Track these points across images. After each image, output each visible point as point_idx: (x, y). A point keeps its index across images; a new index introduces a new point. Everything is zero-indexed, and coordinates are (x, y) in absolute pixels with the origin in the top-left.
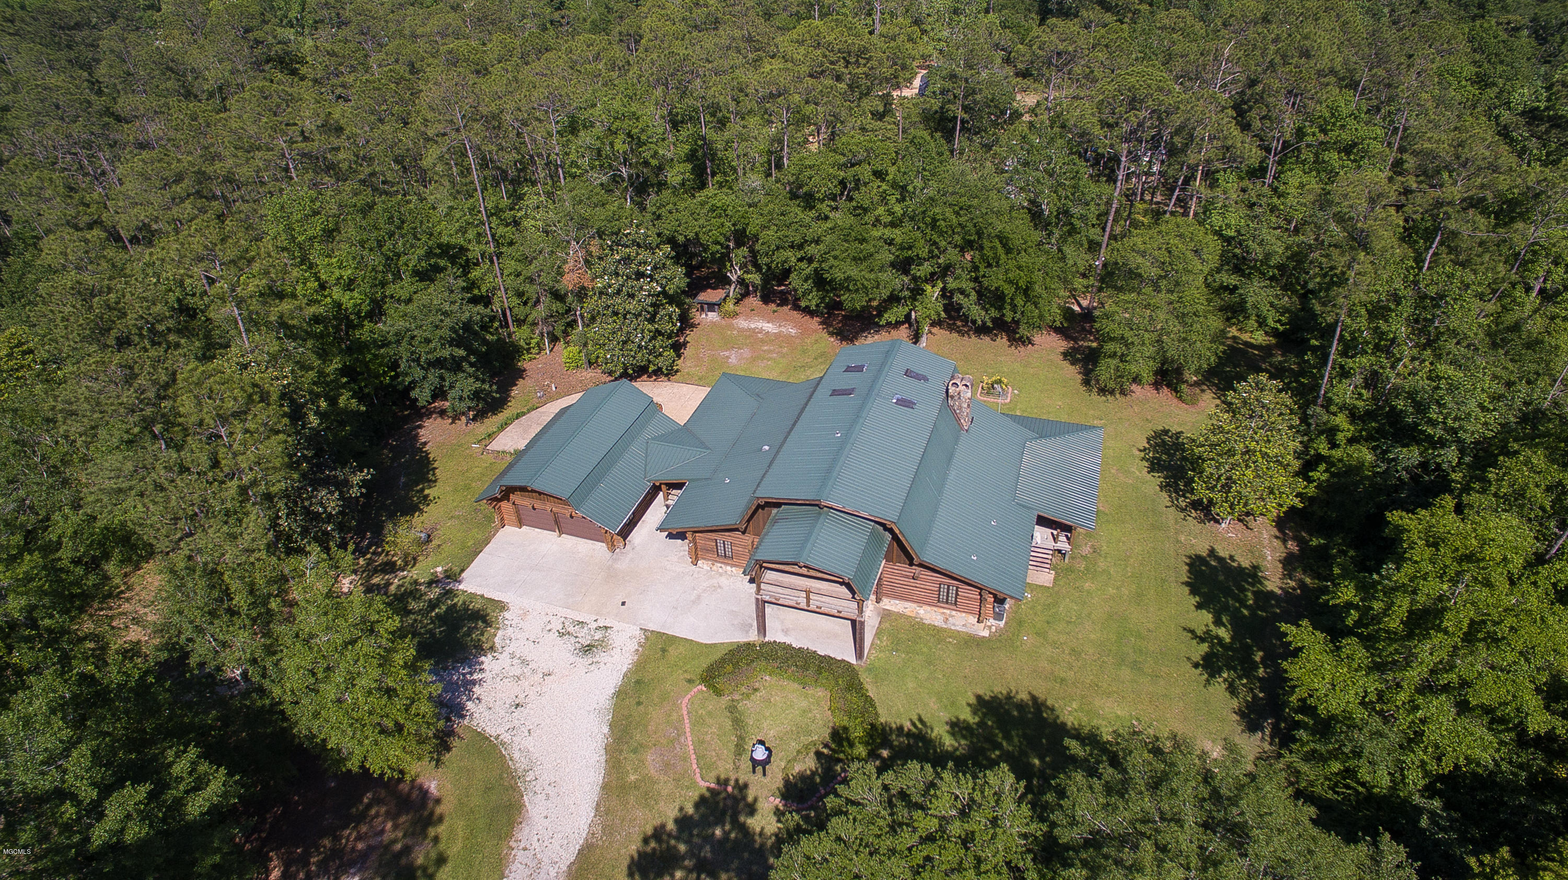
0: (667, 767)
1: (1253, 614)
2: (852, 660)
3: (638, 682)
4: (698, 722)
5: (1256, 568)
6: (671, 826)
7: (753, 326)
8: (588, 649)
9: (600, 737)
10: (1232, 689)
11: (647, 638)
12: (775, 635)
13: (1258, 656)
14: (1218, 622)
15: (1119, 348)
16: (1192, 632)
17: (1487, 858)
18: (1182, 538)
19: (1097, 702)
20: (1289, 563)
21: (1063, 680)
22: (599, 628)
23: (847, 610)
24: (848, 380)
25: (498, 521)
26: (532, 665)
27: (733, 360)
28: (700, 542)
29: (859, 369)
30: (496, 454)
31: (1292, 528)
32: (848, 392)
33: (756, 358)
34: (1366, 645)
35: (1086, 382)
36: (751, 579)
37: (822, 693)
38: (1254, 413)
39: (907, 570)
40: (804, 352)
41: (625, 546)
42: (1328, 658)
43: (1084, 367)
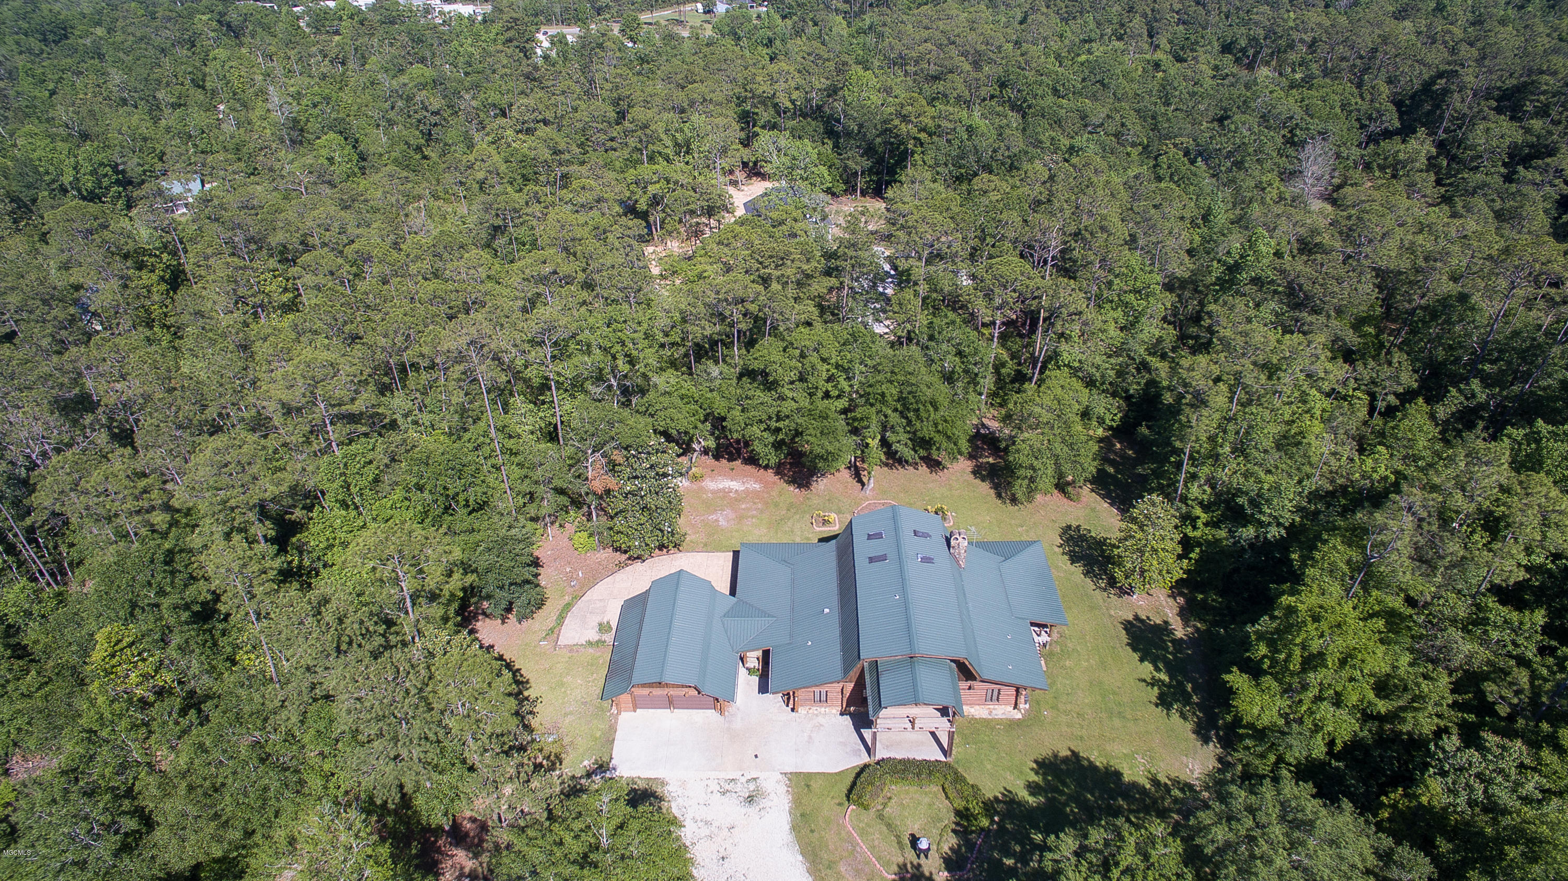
0: (858, 873)
1: (1176, 658)
2: (943, 758)
3: (802, 815)
4: (863, 833)
5: (1166, 623)
7: (721, 486)
8: (750, 799)
9: (799, 865)
10: (1183, 716)
11: (789, 780)
12: (881, 754)
13: (1189, 687)
14: (1157, 669)
15: (1029, 473)
16: (1144, 681)
17: (1392, 796)
18: (1112, 613)
19: (1108, 748)
20: (1185, 614)
21: (1081, 737)
22: (748, 781)
23: (942, 726)
24: (876, 547)
25: (614, 710)
26: (715, 824)
27: (722, 522)
28: (801, 694)
29: (879, 536)
30: (571, 648)
31: (1178, 588)
32: (883, 558)
33: (740, 518)
34: (1276, 679)
35: (999, 496)
36: (842, 714)
37: (936, 789)
38: (1153, 524)
39: (964, 685)
40: (776, 505)
41: (731, 709)
42: (1255, 692)
43: (992, 481)
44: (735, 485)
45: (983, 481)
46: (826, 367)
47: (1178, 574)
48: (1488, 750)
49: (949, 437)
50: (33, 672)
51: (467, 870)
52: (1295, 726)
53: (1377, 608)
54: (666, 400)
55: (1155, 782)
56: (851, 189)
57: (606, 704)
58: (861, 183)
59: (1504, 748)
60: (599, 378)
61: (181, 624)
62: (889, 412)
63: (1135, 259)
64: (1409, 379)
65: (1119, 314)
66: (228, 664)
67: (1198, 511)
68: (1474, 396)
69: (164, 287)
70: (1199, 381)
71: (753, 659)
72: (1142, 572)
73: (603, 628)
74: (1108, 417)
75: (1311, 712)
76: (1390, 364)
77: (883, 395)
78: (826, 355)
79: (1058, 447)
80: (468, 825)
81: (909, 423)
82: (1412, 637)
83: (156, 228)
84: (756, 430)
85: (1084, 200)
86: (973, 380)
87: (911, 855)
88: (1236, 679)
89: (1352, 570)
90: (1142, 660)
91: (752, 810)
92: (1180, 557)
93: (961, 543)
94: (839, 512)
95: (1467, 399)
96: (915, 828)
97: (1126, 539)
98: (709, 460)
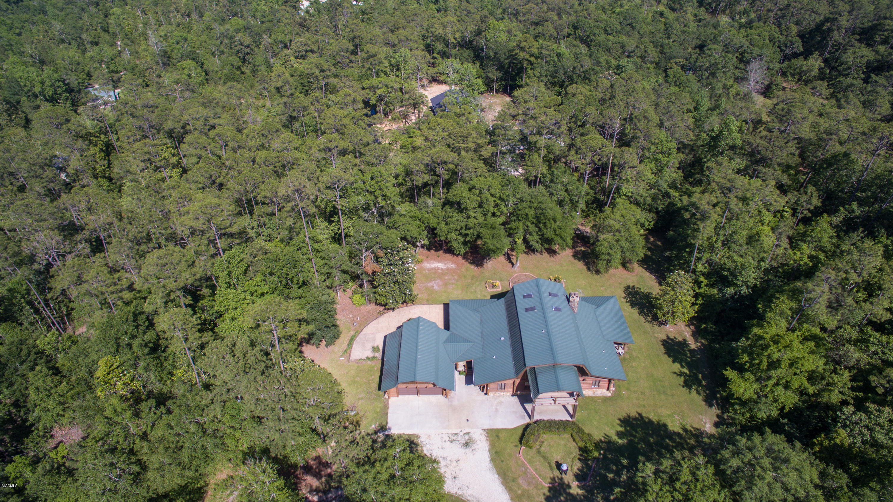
0: (529, 483)
1: (692, 360)
2: (570, 419)
3: (496, 452)
4: (530, 461)
5: (685, 340)
7: (433, 266)
8: (467, 445)
9: (497, 480)
10: (698, 393)
11: (487, 433)
12: (536, 417)
13: (700, 376)
14: (682, 367)
15: (607, 257)
16: (675, 373)
17: (819, 439)
18: (655, 335)
19: (659, 411)
20: (695, 335)
21: (643, 406)
22: (465, 434)
23: (570, 402)
24: (529, 303)
25: (386, 396)
26: (449, 459)
27: (436, 287)
28: (491, 386)
29: (529, 296)
30: (358, 361)
31: (691, 321)
32: (533, 309)
33: (446, 285)
34: (752, 373)
35: (589, 269)
36: (513, 395)
37: (567, 436)
38: (680, 287)
39: (581, 378)
40: (465, 277)
41: (451, 394)
42: (741, 380)
43: (584, 261)
44: (440, 265)
45: (579, 260)
46: (493, 199)
47: (692, 314)
48: (871, 413)
49: (561, 237)
50: (65, 383)
51: (314, 487)
52: (763, 399)
53: (807, 334)
54: (403, 219)
55: (685, 430)
56: (490, 89)
57: (381, 393)
58: (496, 86)
59: (879, 411)
60: (366, 208)
61: (144, 355)
62: (529, 224)
63: (663, 134)
64: (816, 202)
65: (653, 165)
66: (169, 376)
67: (702, 279)
68: (853, 211)
69: (102, 154)
70: (704, 206)
71: (461, 366)
72: (673, 313)
73: (375, 349)
74: (647, 223)
75: (772, 391)
76: (806, 193)
77: (527, 215)
78: (493, 192)
79: (623, 243)
80: (312, 462)
81: (540, 229)
82: (826, 349)
83: (93, 120)
84: (453, 235)
85: (631, 100)
86: (574, 205)
87: (557, 473)
88: (730, 373)
89: (793, 313)
90: (674, 362)
91: (468, 451)
92: (693, 304)
93: (576, 300)
94: (501, 280)
95: (849, 213)
96: (559, 459)
97: (664, 295)
98: (425, 251)
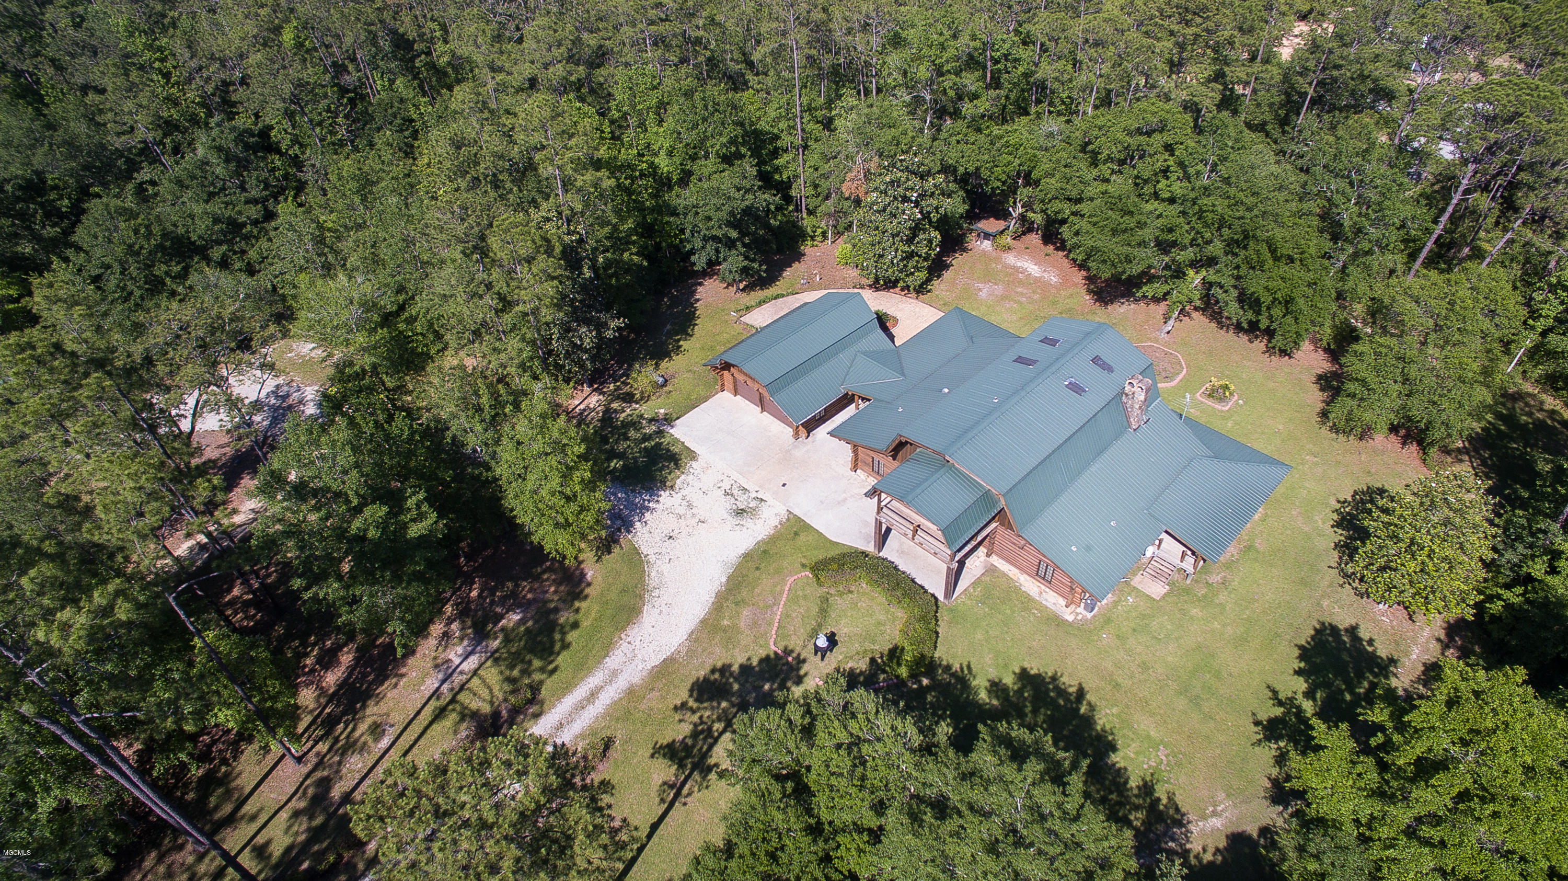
0: (755, 624)
2: (941, 597)
3: (765, 552)
4: (793, 599)
5: (1393, 661)
6: (735, 668)
8: (740, 512)
9: (717, 583)
10: (1280, 759)
11: (788, 520)
12: (887, 553)
14: (1309, 695)
21: (1117, 685)
22: (756, 498)
23: (941, 554)
24: (1037, 351)
27: (983, 294)
29: (1052, 342)
30: (744, 326)
31: (1454, 631)
32: (1028, 362)
33: (1005, 298)
37: (901, 616)
40: (1054, 303)
41: (805, 437)
42: (1342, 767)
43: (1329, 395)
44: (1033, 269)
45: (1322, 389)
47: (1461, 610)
55: (1147, 788)
91: (732, 521)
96: (843, 630)
